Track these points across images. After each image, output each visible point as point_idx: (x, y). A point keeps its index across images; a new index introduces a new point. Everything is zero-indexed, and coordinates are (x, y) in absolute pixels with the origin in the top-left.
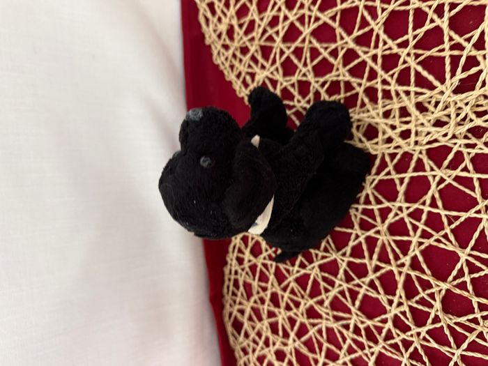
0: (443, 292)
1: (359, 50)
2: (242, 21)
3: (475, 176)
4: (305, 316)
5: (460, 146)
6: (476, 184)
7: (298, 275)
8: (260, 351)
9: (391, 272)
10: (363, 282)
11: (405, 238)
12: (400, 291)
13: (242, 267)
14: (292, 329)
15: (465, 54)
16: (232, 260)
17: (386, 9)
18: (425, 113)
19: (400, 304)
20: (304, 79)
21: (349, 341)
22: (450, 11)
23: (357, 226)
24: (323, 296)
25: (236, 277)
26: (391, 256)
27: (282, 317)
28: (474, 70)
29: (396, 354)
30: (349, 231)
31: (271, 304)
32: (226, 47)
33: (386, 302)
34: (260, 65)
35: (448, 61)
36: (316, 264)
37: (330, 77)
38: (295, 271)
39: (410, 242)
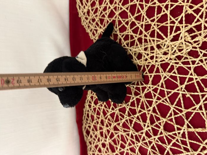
0: (164, 122)
1: (136, 22)
2: (93, 8)
3: (178, 76)
4: (113, 129)
5: (173, 63)
6: (178, 79)
7: (111, 113)
8: (96, 143)
9: (145, 113)
10: (135, 117)
11: (151, 100)
12: (148, 121)
13: (91, 109)
14: (108, 135)
15: (175, 25)
16: (87, 106)
17: (147, 5)
18: (160, 49)
19: (148, 126)
20: (116, 33)
21: (129, 141)
22: (171, 7)
23: (133, 94)
24: (120, 122)
25: (88, 113)
26: (145, 107)
27: (105, 130)
28: (178, 32)
29: (146, 147)
30: (130, 96)
31: (101, 124)
32: (87, 19)
33: (143, 125)
34: (99, 27)
35: (169, 28)
36: (118, 108)
37: (125, 33)
38: (110, 111)
39: (153, 101)
